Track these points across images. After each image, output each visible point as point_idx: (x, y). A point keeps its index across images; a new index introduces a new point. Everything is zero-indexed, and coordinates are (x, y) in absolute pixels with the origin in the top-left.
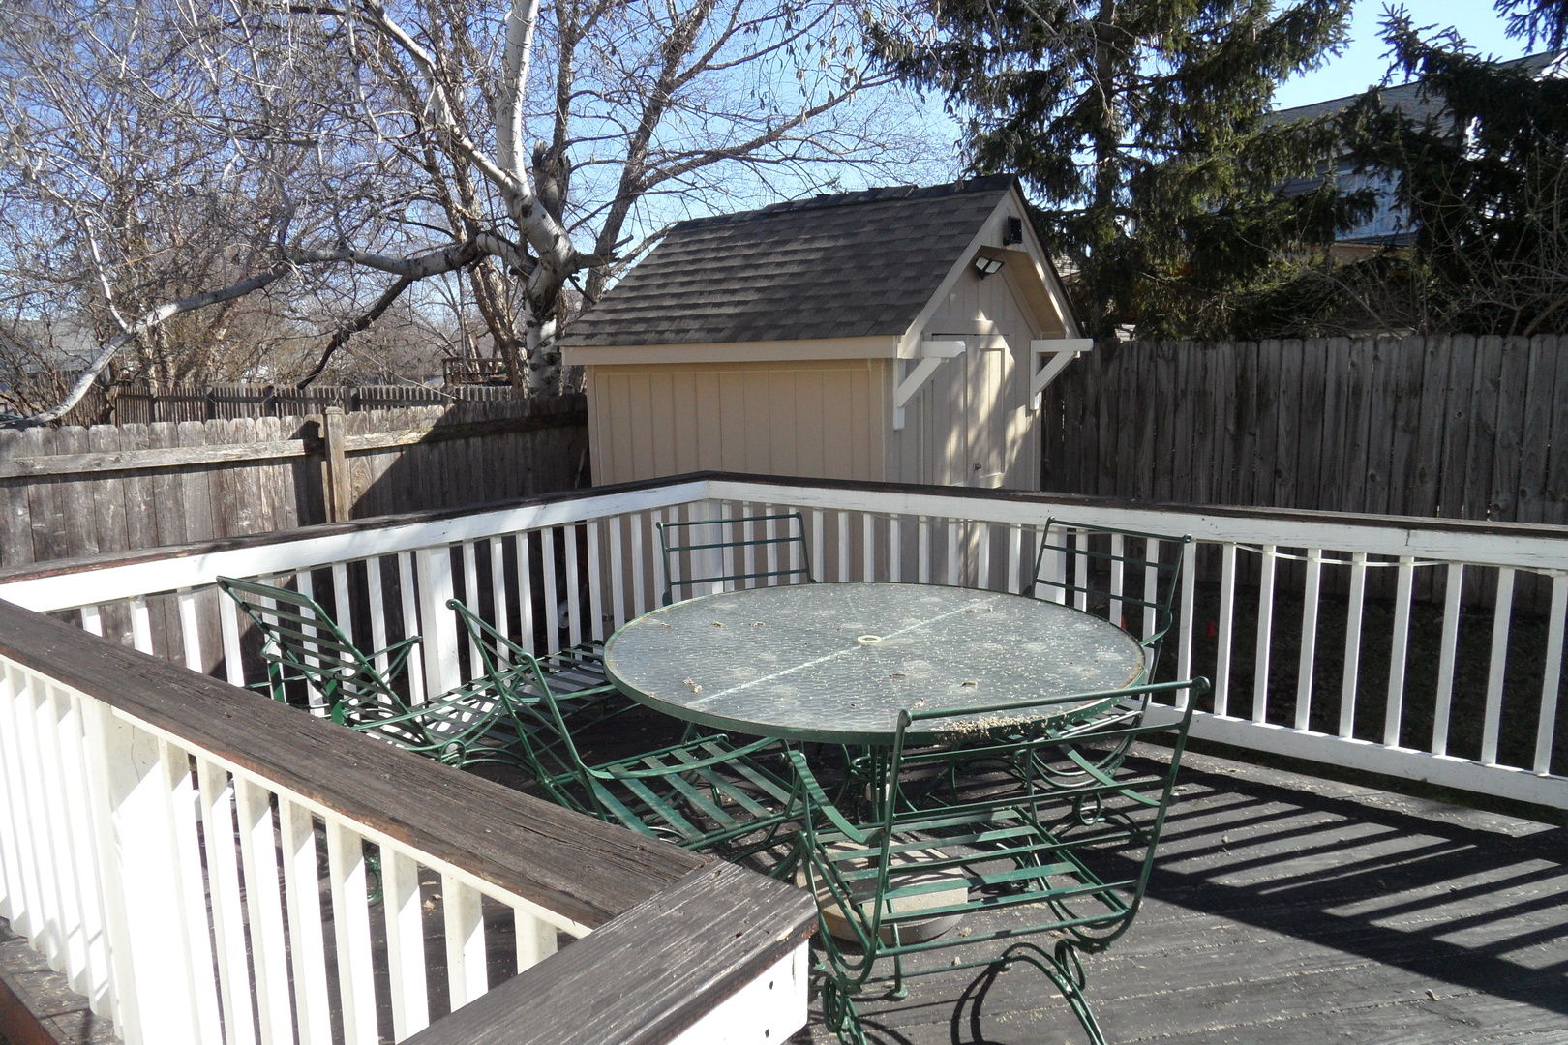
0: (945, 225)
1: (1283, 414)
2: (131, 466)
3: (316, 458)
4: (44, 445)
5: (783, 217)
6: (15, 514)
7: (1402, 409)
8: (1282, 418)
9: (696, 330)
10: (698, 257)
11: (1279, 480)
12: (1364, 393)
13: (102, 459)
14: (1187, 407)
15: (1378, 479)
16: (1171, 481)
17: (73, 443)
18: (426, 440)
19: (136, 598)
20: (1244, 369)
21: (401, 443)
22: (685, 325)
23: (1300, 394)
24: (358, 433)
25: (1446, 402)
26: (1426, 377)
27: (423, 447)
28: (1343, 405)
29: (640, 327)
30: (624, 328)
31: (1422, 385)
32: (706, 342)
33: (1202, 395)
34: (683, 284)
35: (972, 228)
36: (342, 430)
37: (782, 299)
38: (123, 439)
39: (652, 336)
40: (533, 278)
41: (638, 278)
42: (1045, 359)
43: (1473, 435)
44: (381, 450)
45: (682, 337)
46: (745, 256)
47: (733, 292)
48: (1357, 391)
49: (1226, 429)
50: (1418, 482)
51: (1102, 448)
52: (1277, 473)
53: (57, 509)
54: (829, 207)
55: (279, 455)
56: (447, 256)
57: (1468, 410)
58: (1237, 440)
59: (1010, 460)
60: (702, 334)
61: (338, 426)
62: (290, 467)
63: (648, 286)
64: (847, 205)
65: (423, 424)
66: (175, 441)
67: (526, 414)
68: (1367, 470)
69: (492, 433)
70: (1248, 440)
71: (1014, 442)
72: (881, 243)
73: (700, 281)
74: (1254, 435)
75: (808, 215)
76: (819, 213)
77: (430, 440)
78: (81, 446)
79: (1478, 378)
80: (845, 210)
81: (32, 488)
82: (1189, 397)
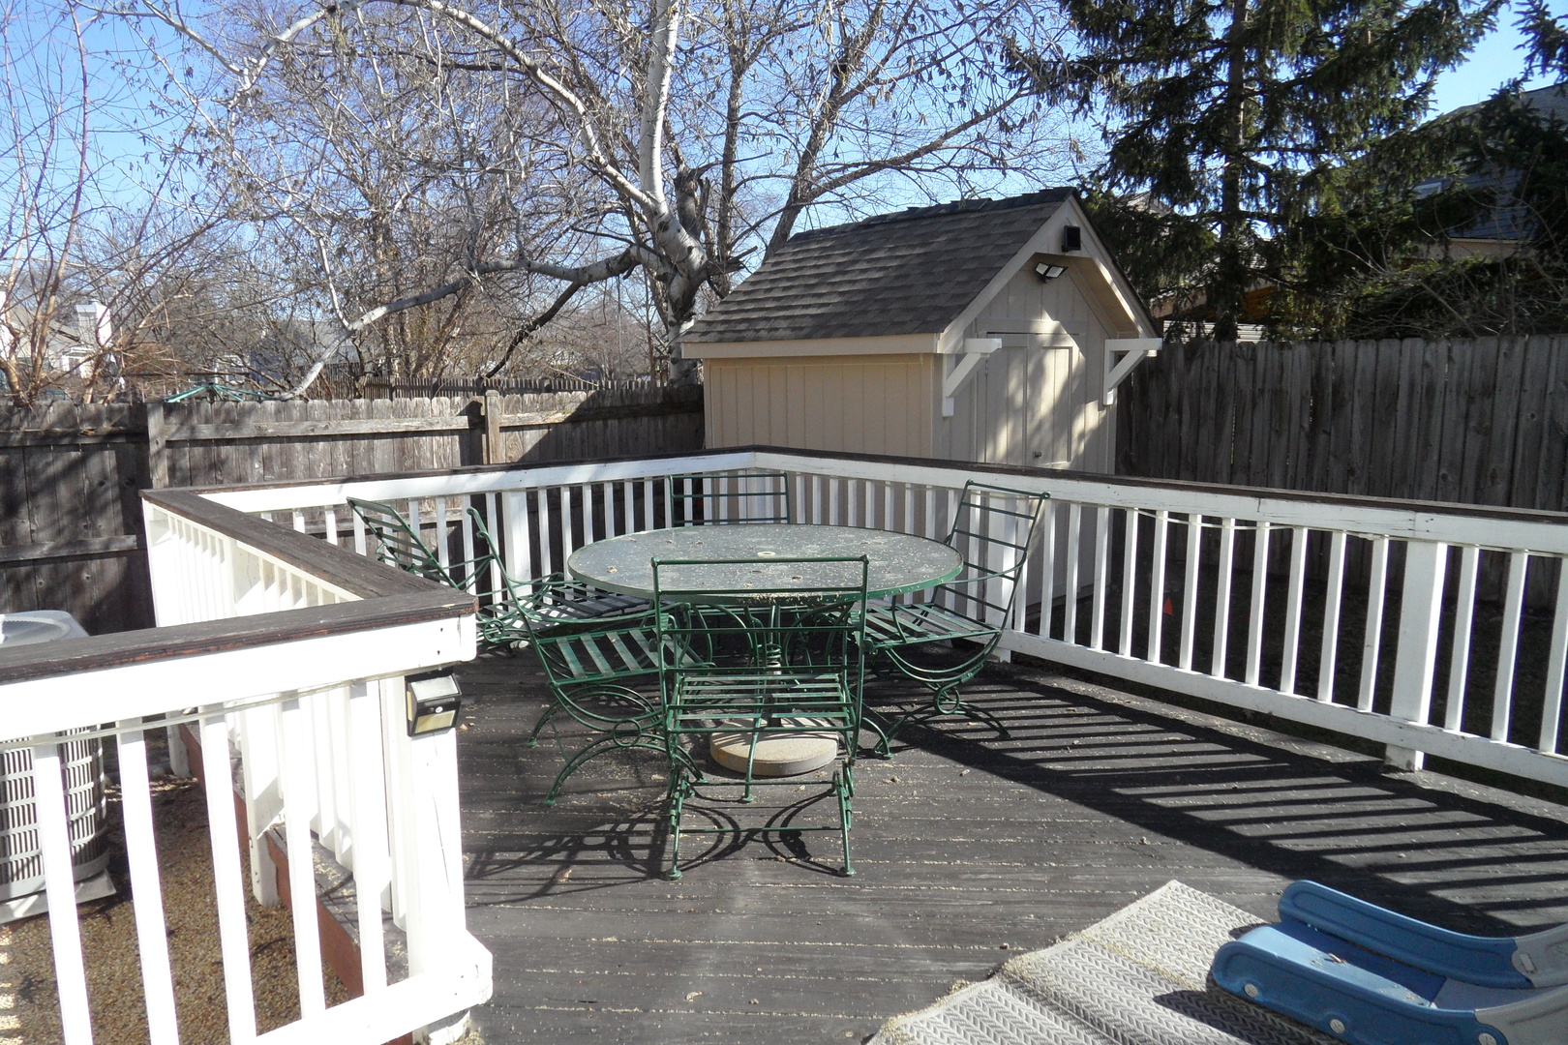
0: (1004, 234)
1: (1357, 417)
2: (336, 433)
3: (478, 431)
4: (276, 414)
5: (877, 228)
6: (252, 466)
7: (1475, 410)
8: (1356, 419)
9: (785, 329)
10: (802, 265)
11: (1352, 478)
12: (1438, 393)
13: (315, 426)
14: (1264, 405)
15: (1450, 479)
16: (1248, 476)
17: (296, 414)
18: (569, 420)
19: (296, 510)
20: (1319, 368)
21: (548, 421)
22: (777, 324)
23: (1374, 394)
24: (512, 412)
25: (1519, 403)
26: (1499, 378)
27: (568, 426)
28: (1416, 406)
29: (742, 327)
30: (732, 327)
31: (1494, 387)
32: (789, 339)
33: (1278, 394)
34: (785, 289)
35: (1023, 237)
36: (498, 410)
37: (856, 302)
38: (332, 412)
39: (751, 334)
40: (674, 283)
41: (753, 283)
42: (1119, 356)
43: (1546, 435)
44: (531, 427)
45: (773, 335)
46: (839, 264)
47: (820, 295)
48: (1430, 390)
49: (1301, 427)
50: (1489, 483)
51: (1184, 442)
52: (1351, 472)
53: (283, 465)
54: (915, 219)
55: (448, 428)
56: (607, 264)
57: (1541, 411)
58: (1312, 436)
59: (1077, 450)
60: (788, 332)
61: (495, 405)
62: (457, 437)
63: (757, 290)
64: (930, 217)
65: (568, 407)
66: (370, 414)
67: (658, 401)
68: (1439, 471)
69: (627, 416)
70: (1323, 437)
71: (1082, 436)
72: (947, 252)
73: (798, 286)
74: (1329, 434)
75: (898, 226)
76: (907, 225)
77: (574, 420)
78: (301, 416)
79: (1552, 379)
80: (928, 222)
81: (265, 447)
82: (1266, 396)
